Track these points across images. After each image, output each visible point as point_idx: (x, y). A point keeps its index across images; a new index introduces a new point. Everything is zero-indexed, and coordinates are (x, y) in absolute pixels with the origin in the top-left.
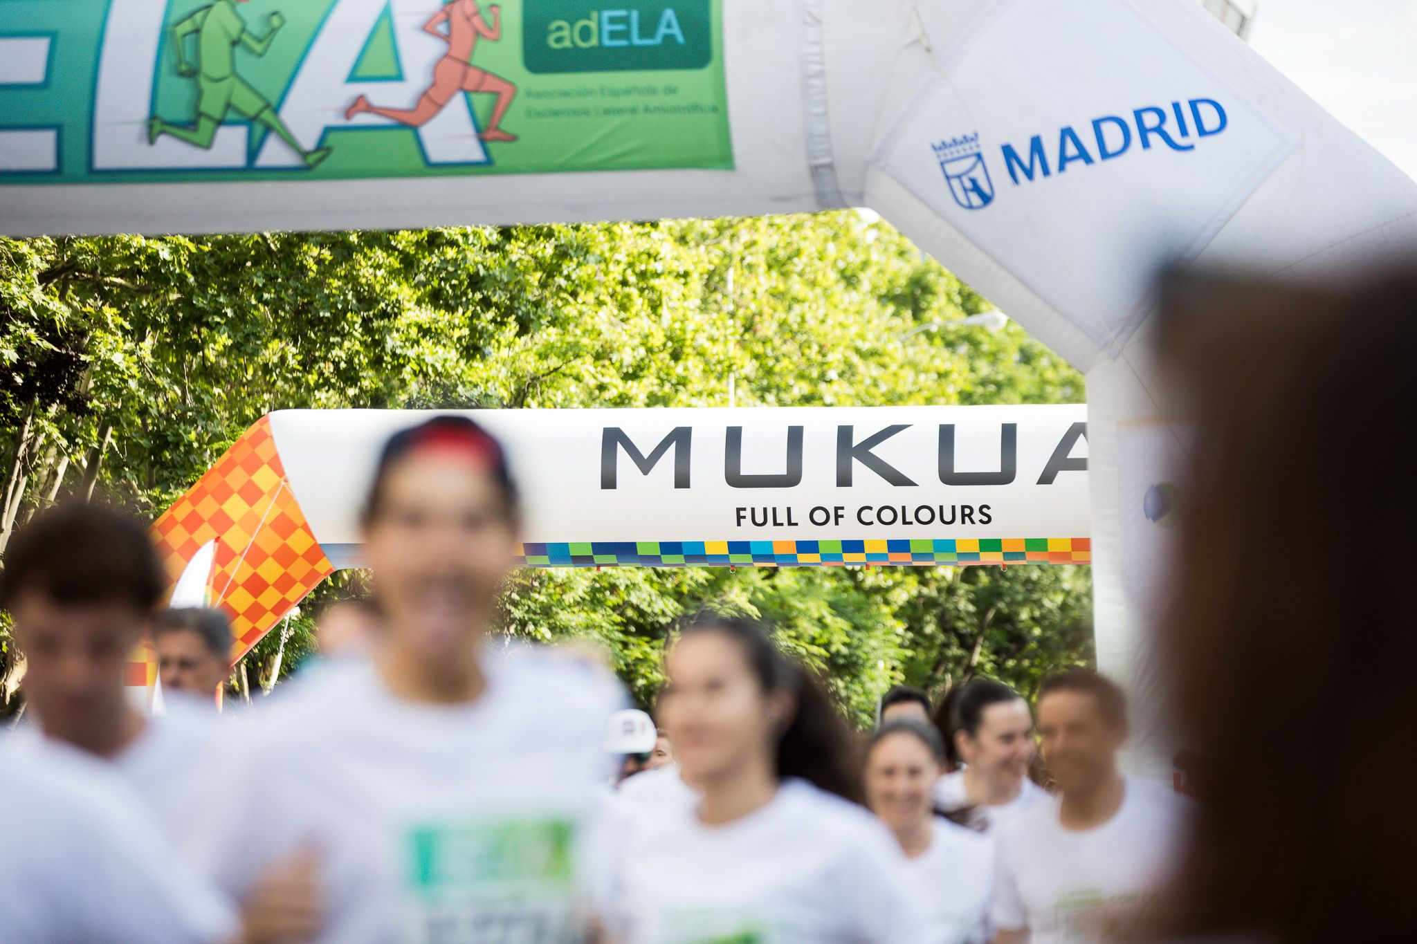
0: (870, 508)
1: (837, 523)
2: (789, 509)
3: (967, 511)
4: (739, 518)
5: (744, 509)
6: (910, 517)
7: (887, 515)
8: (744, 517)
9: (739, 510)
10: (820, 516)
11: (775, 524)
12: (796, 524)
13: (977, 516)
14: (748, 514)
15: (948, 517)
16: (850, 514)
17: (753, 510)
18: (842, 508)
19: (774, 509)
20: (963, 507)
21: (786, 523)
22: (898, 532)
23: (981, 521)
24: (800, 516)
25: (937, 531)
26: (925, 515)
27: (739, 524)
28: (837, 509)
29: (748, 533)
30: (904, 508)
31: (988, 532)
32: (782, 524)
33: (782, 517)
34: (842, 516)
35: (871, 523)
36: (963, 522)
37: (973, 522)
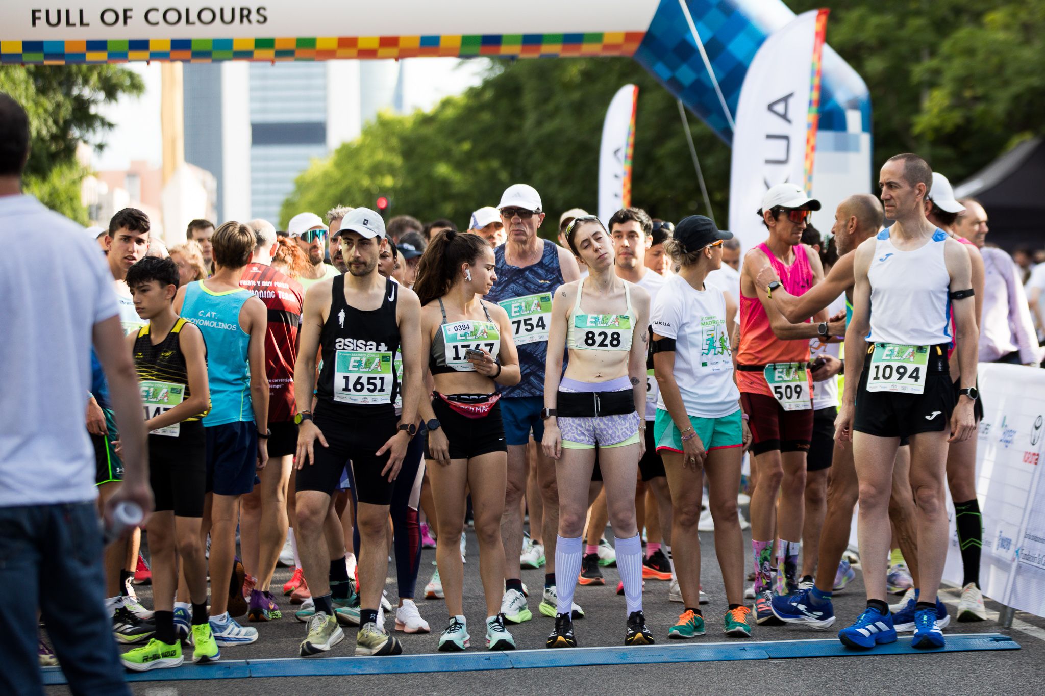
0: (157, 10)
1: (125, 23)
2: (81, 12)
3: (245, 12)
4: (34, 19)
5: (39, 11)
6: (193, 17)
7: (173, 16)
8: (39, 18)
9: (34, 12)
10: (110, 17)
11: (68, 23)
12: (88, 25)
13: (254, 17)
14: (43, 15)
15: (228, 17)
16: (137, 16)
17: (48, 12)
18: (131, 10)
19: (68, 12)
20: (242, 10)
21: (78, 22)
22: (182, 32)
23: (258, 22)
24: (92, 17)
25: (218, 31)
26: (207, 16)
27: (34, 24)
28: (125, 11)
29: (43, 33)
30: (187, 11)
31: (264, 32)
32: (74, 25)
33: (74, 18)
34: (131, 17)
35: (157, 24)
36: (242, 21)
37: (250, 21)
